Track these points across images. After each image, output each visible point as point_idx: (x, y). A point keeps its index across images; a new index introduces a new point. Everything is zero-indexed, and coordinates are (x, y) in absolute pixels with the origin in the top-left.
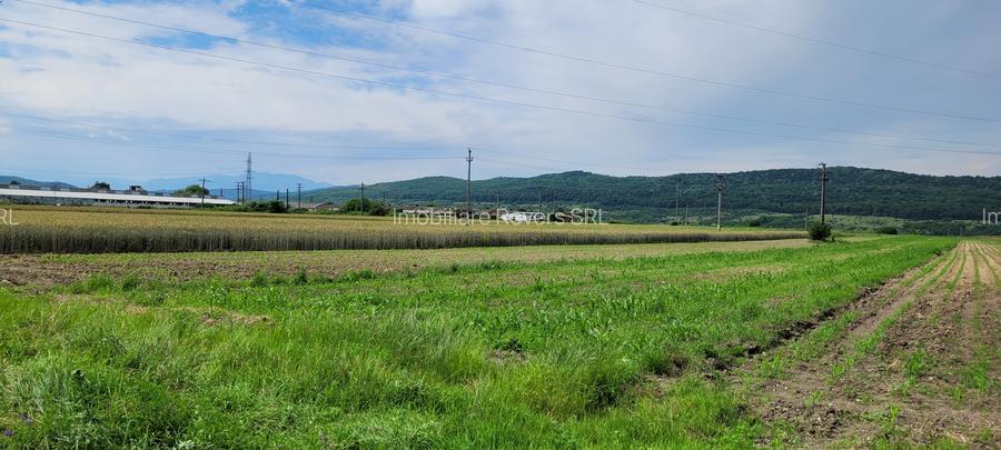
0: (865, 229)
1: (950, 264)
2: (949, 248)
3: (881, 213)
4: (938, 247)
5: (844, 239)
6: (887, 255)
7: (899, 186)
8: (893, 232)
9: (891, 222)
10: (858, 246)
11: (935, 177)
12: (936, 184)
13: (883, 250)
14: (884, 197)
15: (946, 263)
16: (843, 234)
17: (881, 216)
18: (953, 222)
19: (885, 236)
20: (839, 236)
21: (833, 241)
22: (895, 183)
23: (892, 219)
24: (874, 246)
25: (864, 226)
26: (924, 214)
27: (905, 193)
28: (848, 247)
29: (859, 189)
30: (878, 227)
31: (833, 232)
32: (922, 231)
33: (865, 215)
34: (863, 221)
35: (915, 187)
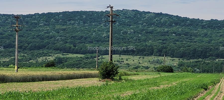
0: (147, 68)
1: (214, 97)
2: (214, 83)
3: (160, 53)
4: (205, 82)
5: (129, 77)
6: (165, 91)
7: (174, 29)
8: (170, 70)
9: (168, 61)
10: (142, 84)
11: (202, 20)
12: (203, 27)
13: (162, 87)
14: (163, 38)
15: (212, 96)
16: (129, 73)
17: (160, 55)
18: (217, 60)
19: (163, 74)
20: (126, 74)
21: (120, 79)
22: (170, 25)
23: (169, 58)
24: (155, 84)
25: (146, 64)
26: (194, 54)
27: (180, 35)
28: (132, 85)
29: (143, 30)
30: (158, 66)
31: (120, 71)
32: (193, 69)
33: (148, 55)
34: (145, 61)
35: (187, 30)
